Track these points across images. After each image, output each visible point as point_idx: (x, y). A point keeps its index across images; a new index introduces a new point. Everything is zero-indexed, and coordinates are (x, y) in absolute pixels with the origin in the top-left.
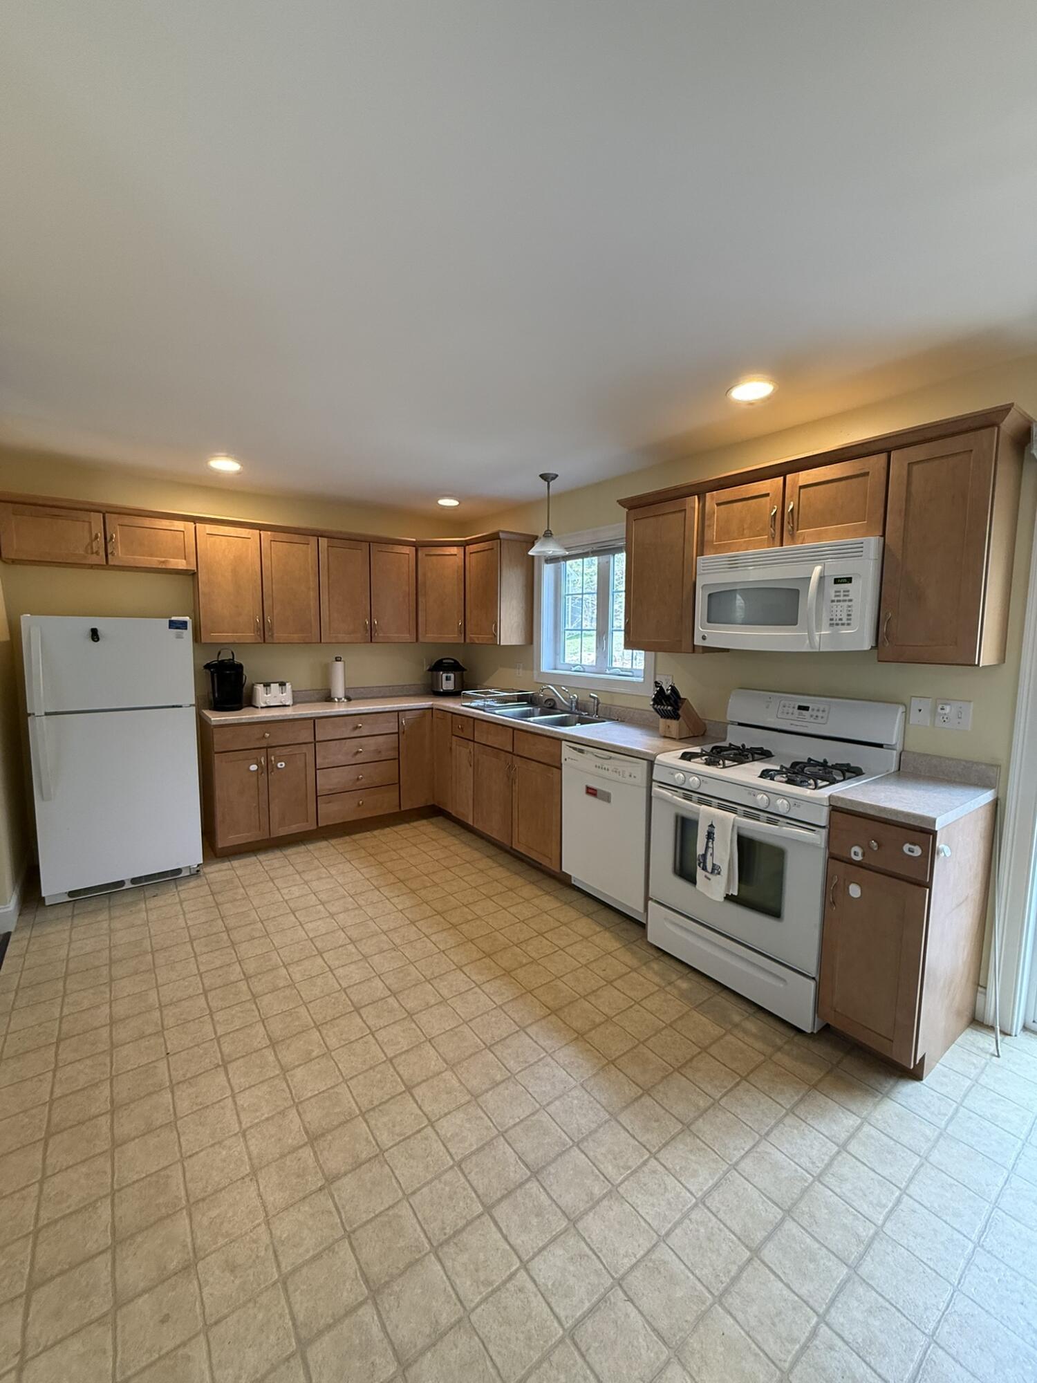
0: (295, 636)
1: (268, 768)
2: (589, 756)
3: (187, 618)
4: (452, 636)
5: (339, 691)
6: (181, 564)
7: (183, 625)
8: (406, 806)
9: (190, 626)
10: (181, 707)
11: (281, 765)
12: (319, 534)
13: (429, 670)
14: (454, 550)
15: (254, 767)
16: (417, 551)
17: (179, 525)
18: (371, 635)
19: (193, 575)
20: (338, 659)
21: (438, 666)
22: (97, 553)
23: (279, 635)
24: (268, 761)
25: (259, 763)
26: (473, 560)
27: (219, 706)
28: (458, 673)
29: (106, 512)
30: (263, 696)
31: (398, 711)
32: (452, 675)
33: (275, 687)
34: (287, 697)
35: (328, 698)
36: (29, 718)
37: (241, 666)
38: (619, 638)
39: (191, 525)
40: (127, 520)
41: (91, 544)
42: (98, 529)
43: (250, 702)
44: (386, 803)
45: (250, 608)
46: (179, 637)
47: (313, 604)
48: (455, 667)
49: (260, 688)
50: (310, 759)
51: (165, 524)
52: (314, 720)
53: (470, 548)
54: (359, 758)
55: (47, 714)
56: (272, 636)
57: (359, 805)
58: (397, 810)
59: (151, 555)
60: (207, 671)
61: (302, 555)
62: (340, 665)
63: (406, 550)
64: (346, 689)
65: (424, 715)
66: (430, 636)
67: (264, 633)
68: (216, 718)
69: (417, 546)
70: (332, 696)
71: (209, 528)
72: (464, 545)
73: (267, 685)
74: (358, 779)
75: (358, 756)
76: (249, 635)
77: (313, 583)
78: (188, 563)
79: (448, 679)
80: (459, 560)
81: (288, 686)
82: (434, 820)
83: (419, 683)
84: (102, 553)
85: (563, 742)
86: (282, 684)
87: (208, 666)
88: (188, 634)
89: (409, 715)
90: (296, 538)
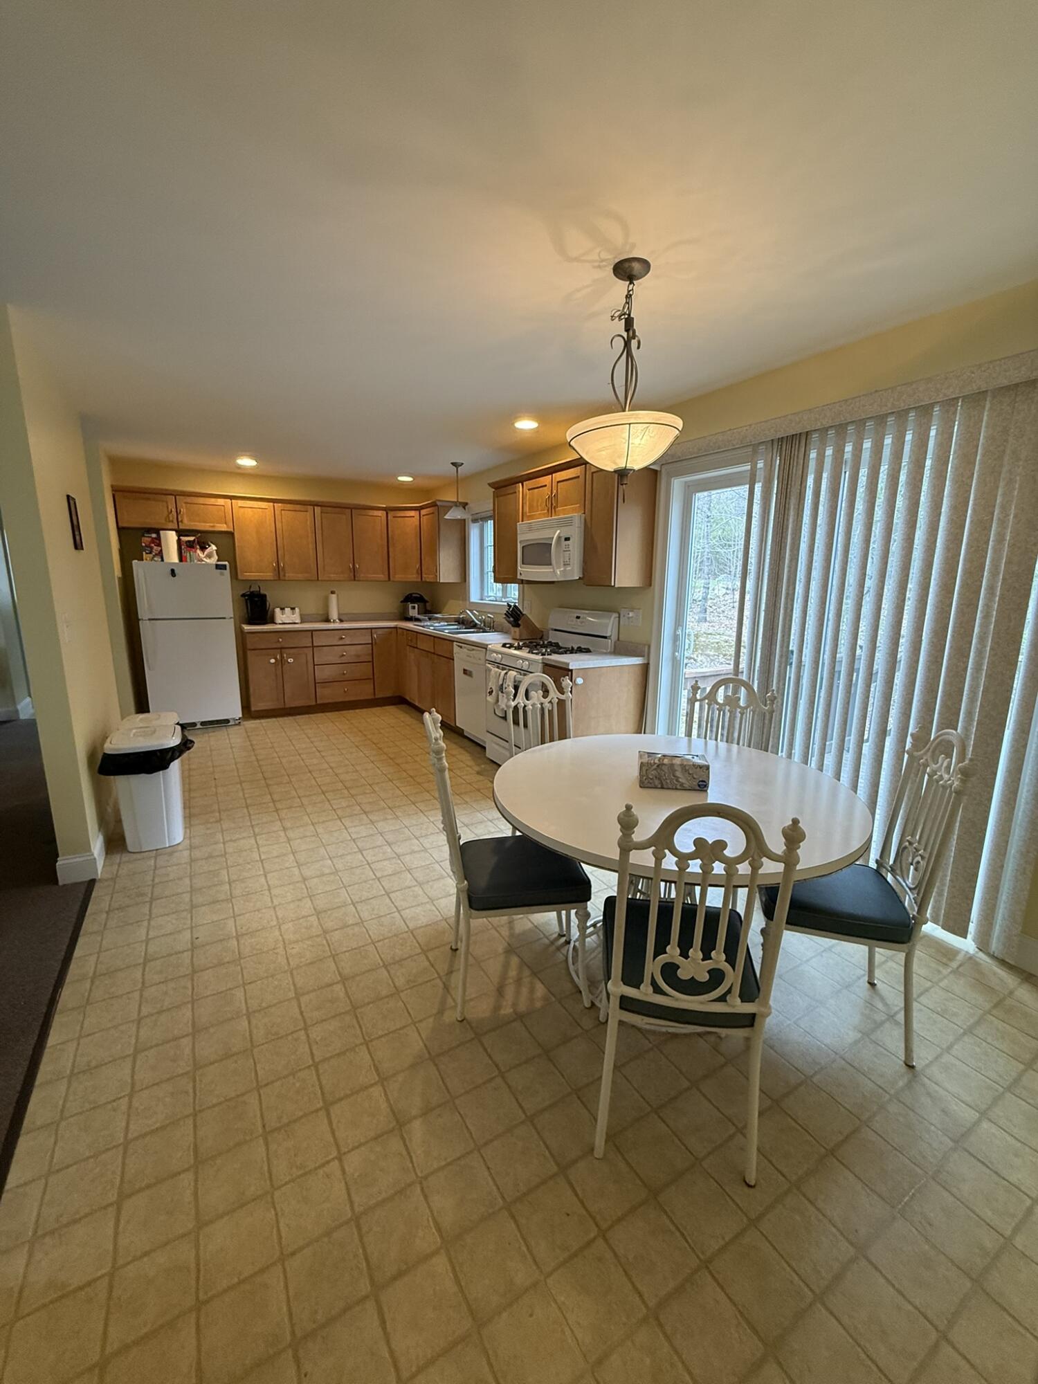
0: (300, 575)
1: (282, 662)
2: (465, 650)
3: (226, 563)
4: (413, 577)
5: (334, 615)
6: (223, 527)
7: (224, 567)
8: (379, 695)
9: (228, 567)
10: (224, 618)
11: (291, 660)
12: (314, 504)
13: (402, 602)
14: (412, 513)
15: (273, 661)
16: (387, 514)
17: (221, 501)
18: (354, 576)
19: (231, 534)
20: (333, 593)
21: (409, 599)
22: (172, 521)
23: (290, 575)
24: (282, 657)
25: (276, 659)
26: (424, 520)
27: (251, 622)
28: (421, 604)
29: (176, 494)
30: (280, 616)
31: (371, 629)
32: (416, 606)
33: (288, 610)
34: (296, 617)
35: (327, 620)
36: (140, 622)
37: (265, 596)
38: (490, 577)
39: (229, 501)
40: (189, 499)
41: (168, 516)
42: (172, 507)
43: (273, 621)
44: (365, 691)
45: (269, 555)
46: (222, 574)
47: (312, 553)
48: (419, 599)
49: (278, 610)
50: (310, 657)
51: (212, 501)
52: (312, 631)
53: (423, 512)
54: (344, 660)
55: (149, 620)
56: (284, 576)
57: (345, 692)
58: (373, 697)
59: (205, 522)
60: (243, 598)
61: (305, 518)
62: (334, 596)
63: (380, 513)
64: (339, 614)
65: (391, 633)
66: (398, 577)
67: (279, 572)
68: (247, 628)
69: (387, 510)
70: (330, 617)
71: (241, 503)
72: (419, 509)
73: (282, 609)
74: (344, 674)
75: (343, 658)
76: (269, 575)
77: (311, 539)
78: (228, 527)
79: (414, 608)
80: (415, 521)
81: (297, 610)
82: (399, 706)
83: (396, 611)
84: (175, 521)
85: (455, 643)
86: (293, 609)
87: (243, 595)
88: (227, 572)
89: (380, 632)
90: (298, 507)
